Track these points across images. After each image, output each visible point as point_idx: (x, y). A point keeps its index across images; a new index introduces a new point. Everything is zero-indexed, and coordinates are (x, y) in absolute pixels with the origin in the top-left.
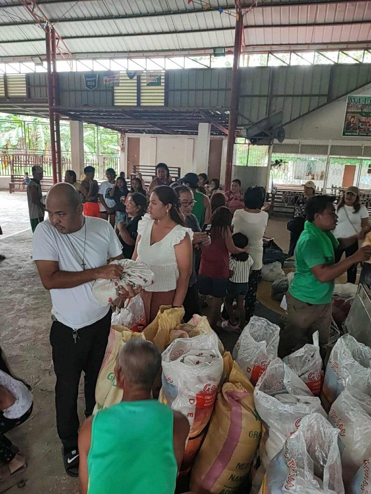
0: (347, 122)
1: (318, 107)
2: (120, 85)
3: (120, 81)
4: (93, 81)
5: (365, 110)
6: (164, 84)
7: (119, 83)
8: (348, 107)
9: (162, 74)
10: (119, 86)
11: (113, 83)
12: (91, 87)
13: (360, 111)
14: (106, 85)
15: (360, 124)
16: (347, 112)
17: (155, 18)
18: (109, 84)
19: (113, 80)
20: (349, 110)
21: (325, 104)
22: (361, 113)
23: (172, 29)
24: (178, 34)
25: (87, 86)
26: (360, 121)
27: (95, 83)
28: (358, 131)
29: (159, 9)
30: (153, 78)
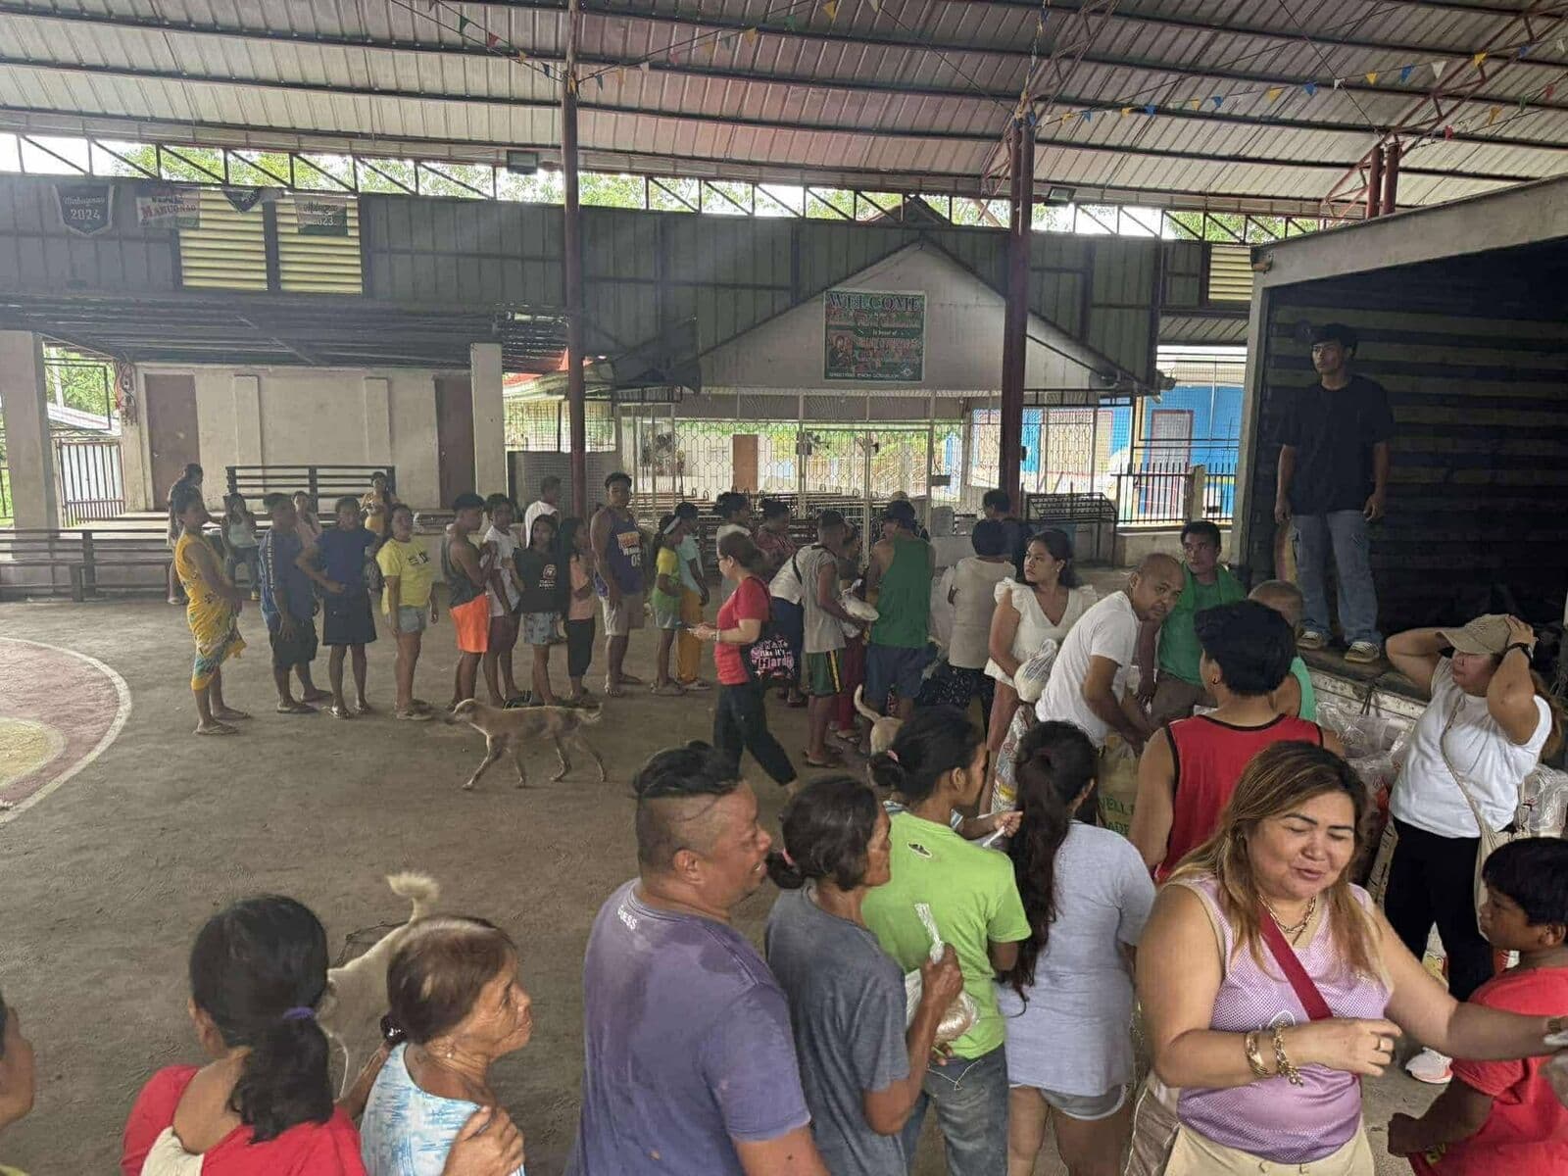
0: (830, 348)
1: (774, 316)
2: (202, 225)
3: (202, 215)
4: (93, 207)
5: (862, 323)
6: (356, 233)
7: (198, 220)
8: (828, 315)
9: (349, 205)
10: (197, 229)
11: (177, 219)
12: (87, 226)
13: (851, 324)
14: (145, 223)
15: (857, 352)
16: (828, 327)
17: (314, 48)
18: (160, 221)
19: (176, 210)
20: (832, 322)
21: (787, 309)
22: (855, 330)
23: (360, 80)
24: (375, 99)
25: (67, 221)
26: (854, 347)
27: (104, 214)
28: (853, 368)
29: (331, 25)
30: (319, 213)
